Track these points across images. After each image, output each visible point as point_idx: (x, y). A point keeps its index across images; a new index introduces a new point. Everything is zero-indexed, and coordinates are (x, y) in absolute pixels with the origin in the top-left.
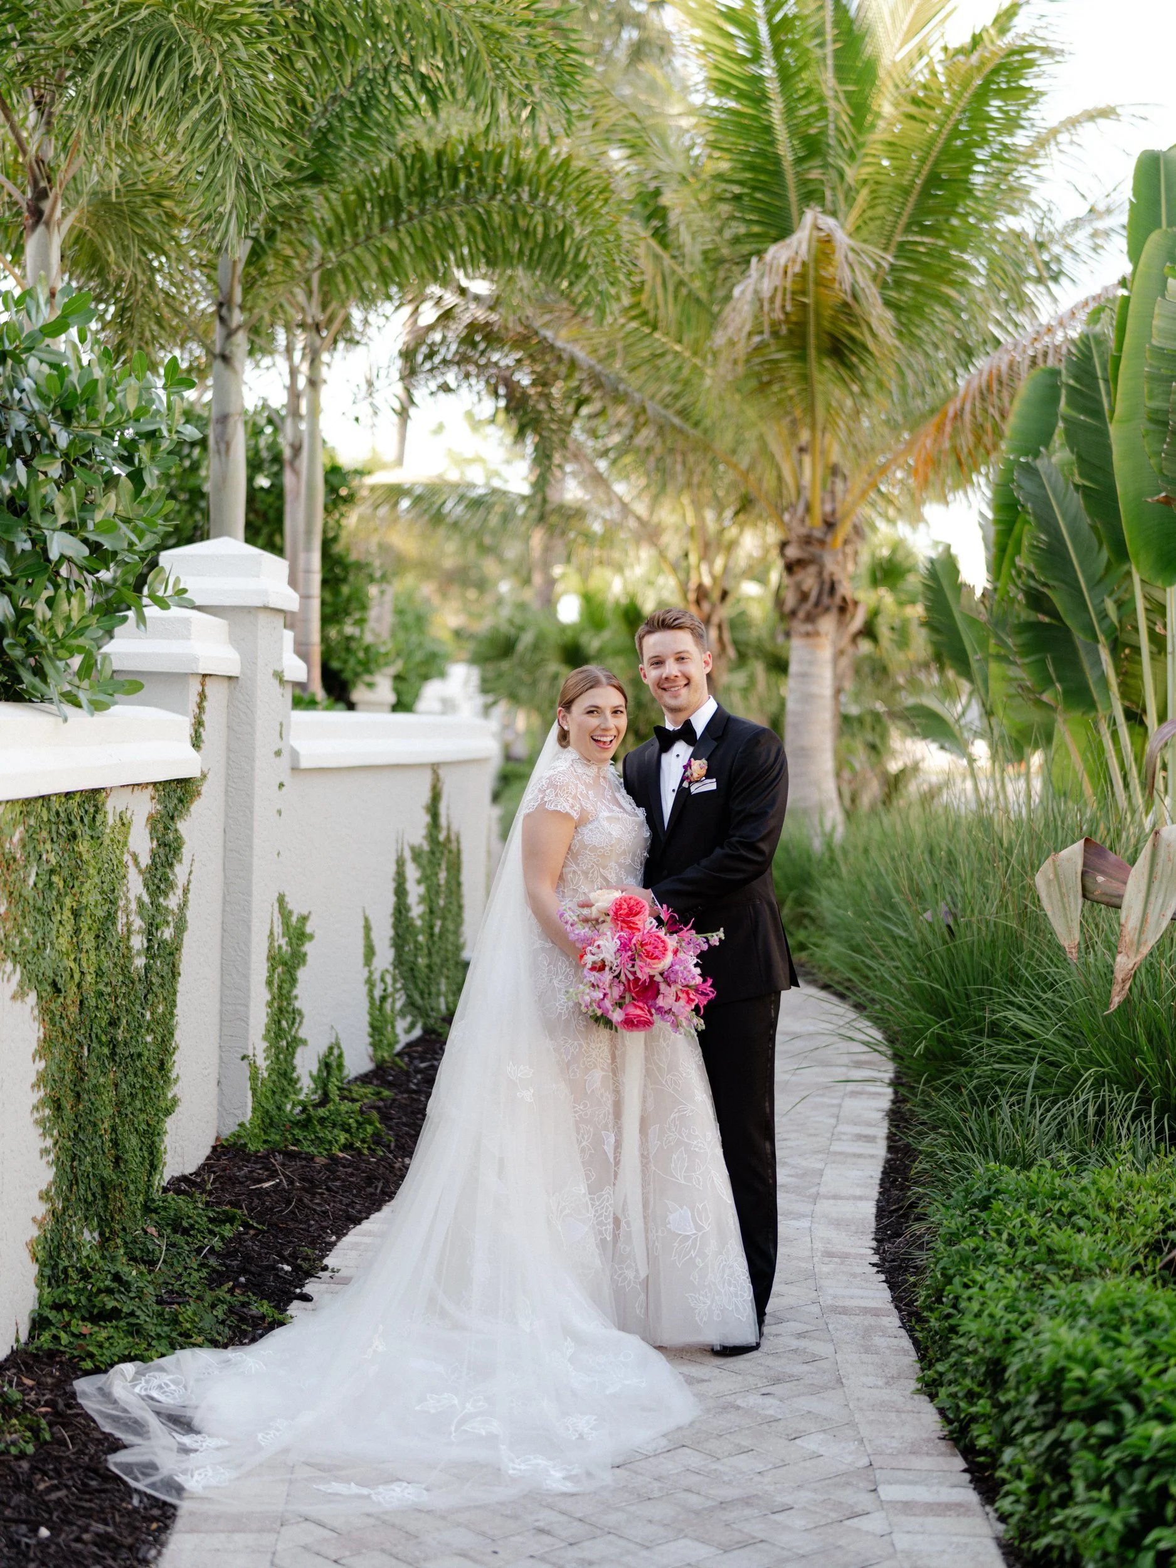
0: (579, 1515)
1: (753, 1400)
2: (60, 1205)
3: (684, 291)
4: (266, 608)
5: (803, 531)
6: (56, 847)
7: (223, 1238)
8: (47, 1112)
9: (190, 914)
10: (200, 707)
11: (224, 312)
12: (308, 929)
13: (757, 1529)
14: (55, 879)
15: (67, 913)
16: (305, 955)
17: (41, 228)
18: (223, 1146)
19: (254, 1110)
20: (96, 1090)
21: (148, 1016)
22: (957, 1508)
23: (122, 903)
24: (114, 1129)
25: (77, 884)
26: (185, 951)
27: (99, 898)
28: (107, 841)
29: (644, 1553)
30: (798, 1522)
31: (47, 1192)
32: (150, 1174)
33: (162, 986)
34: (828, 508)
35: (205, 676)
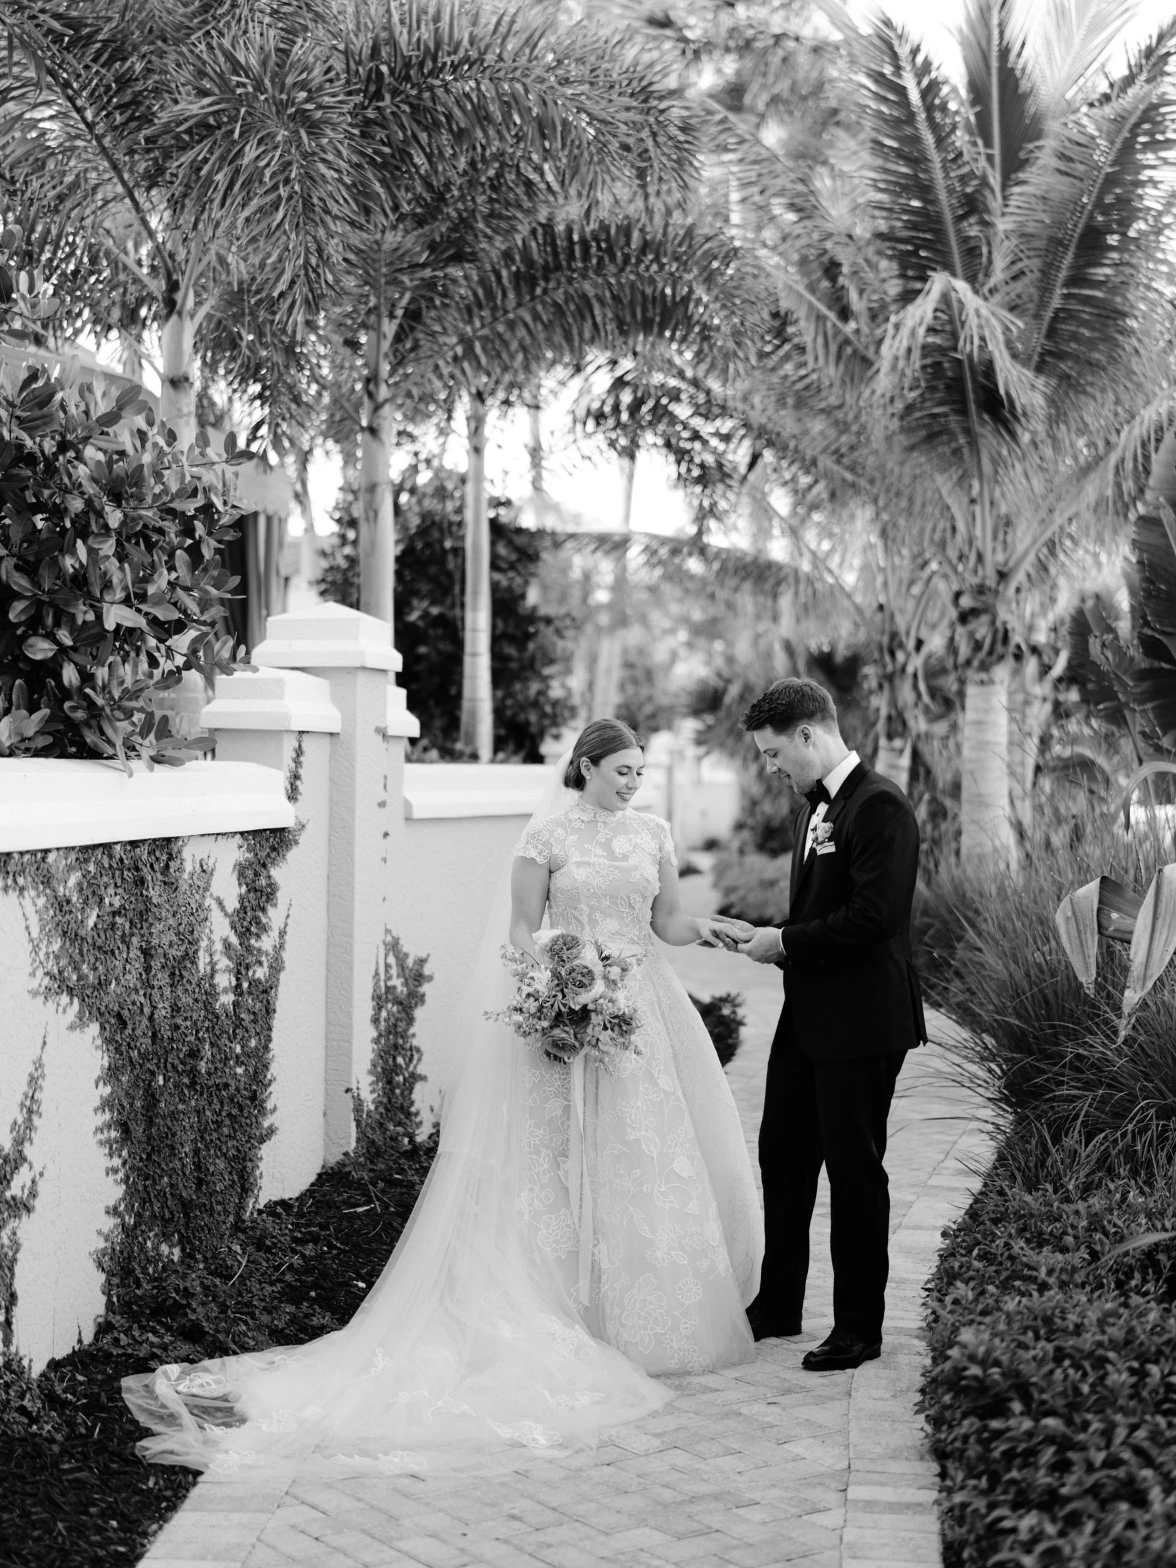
0: (554, 1505)
1: (759, 1408)
2: (130, 1220)
3: (849, 350)
4: (364, 668)
5: (975, 581)
6: (120, 891)
7: (303, 1256)
8: (114, 1134)
9: (285, 955)
10: (297, 762)
11: (372, 387)
12: (427, 970)
13: (716, 1520)
14: (119, 920)
15: (135, 953)
16: (423, 995)
17: (174, 318)
18: (326, 1173)
19: (358, 1140)
20: (174, 1115)
21: (238, 1049)
22: (915, 1507)
23: (204, 944)
24: (197, 1152)
25: (145, 925)
26: (281, 989)
27: (175, 939)
28: (184, 887)
29: (602, 1538)
30: (756, 1515)
31: (115, 1209)
32: (241, 1198)
33: (255, 1021)
34: (1000, 557)
35: (301, 733)
